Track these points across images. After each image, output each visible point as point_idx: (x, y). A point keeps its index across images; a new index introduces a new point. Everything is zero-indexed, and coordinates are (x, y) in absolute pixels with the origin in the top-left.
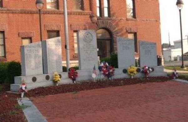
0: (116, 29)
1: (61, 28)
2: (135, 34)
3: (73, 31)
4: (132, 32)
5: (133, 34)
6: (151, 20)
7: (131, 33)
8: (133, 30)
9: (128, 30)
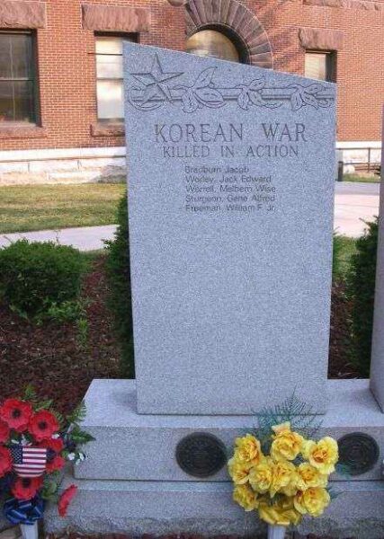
0: (265, 35)
1: (43, 19)
2: (331, 56)
3: (91, 33)
4: (321, 48)
5: (324, 56)
7: (316, 51)
8: (326, 42)
9: (306, 39)
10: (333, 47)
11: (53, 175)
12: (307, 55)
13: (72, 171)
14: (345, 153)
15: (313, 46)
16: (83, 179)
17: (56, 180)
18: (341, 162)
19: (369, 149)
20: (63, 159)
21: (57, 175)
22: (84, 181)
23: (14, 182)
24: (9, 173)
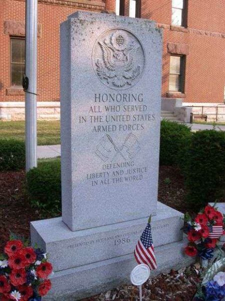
1: (40, 33)
2: (183, 58)
4: (178, 53)
5: (179, 58)
6: (213, 33)
7: (176, 55)
8: (181, 51)
9: (171, 48)
10: (184, 53)
11: (41, 116)
12: (171, 57)
13: (51, 114)
14: (194, 109)
15: (174, 52)
16: (57, 118)
17: (43, 118)
18: (192, 114)
19: (203, 107)
20: (47, 107)
21: (43, 116)
22: (57, 120)
23: (20, 119)
24: (18, 114)
